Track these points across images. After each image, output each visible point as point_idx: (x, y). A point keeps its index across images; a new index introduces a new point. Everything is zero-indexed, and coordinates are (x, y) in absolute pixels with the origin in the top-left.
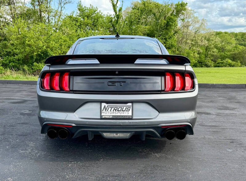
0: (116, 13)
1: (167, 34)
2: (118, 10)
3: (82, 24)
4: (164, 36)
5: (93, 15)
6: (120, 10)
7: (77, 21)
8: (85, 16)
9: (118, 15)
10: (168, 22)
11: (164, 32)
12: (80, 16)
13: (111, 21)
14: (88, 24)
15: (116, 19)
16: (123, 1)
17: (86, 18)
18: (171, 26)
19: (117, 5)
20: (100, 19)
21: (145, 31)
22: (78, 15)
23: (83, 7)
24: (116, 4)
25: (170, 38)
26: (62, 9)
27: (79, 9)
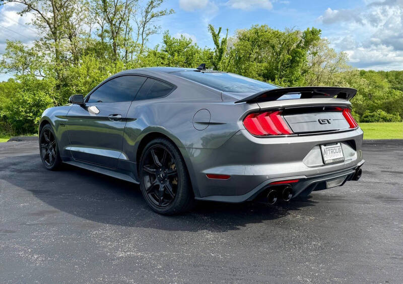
0: (218, 46)
1: (293, 74)
2: (220, 42)
3: (171, 62)
4: (288, 78)
5: (185, 50)
6: (224, 42)
7: (163, 58)
8: (175, 51)
9: (222, 49)
10: (294, 57)
11: (288, 71)
12: (166, 51)
13: (211, 58)
14: (179, 62)
15: (218, 54)
16: (228, 30)
17: (176, 54)
18: (298, 62)
19: (220, 35)
20: (196, 54)
21: (262, 70)
22: (164, 49)
23: (171, 39)
24: (218, 34)
25: (297, 79)
26: (144, 42)
27: (166, 42)
